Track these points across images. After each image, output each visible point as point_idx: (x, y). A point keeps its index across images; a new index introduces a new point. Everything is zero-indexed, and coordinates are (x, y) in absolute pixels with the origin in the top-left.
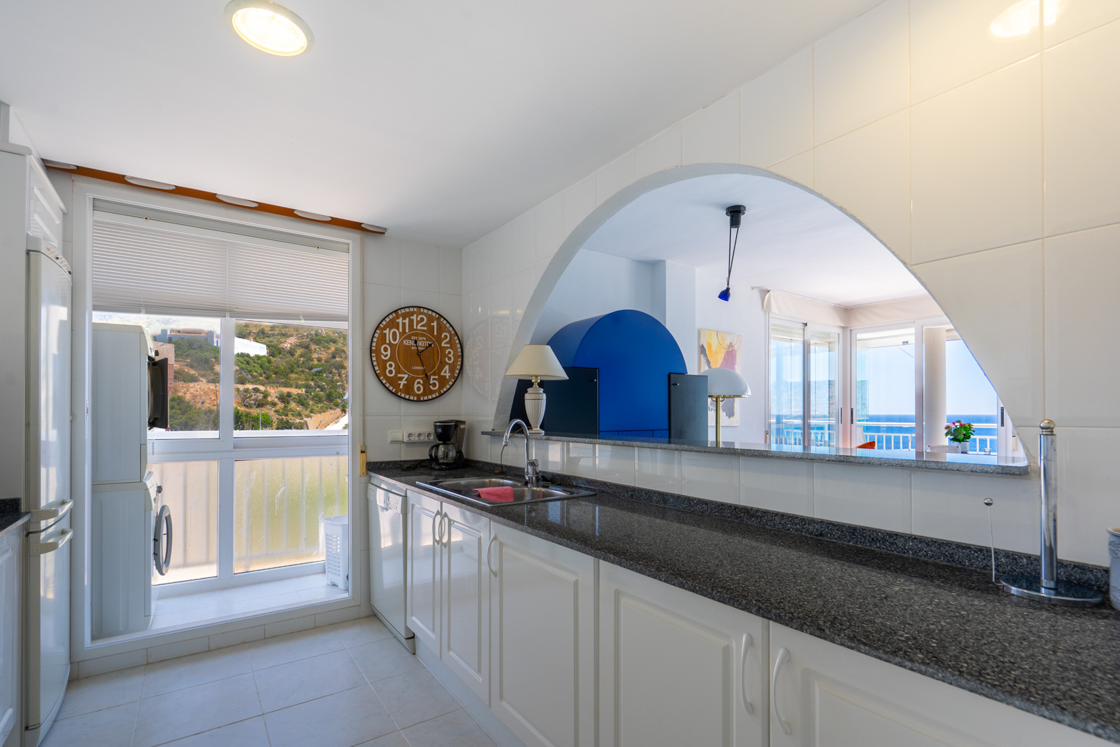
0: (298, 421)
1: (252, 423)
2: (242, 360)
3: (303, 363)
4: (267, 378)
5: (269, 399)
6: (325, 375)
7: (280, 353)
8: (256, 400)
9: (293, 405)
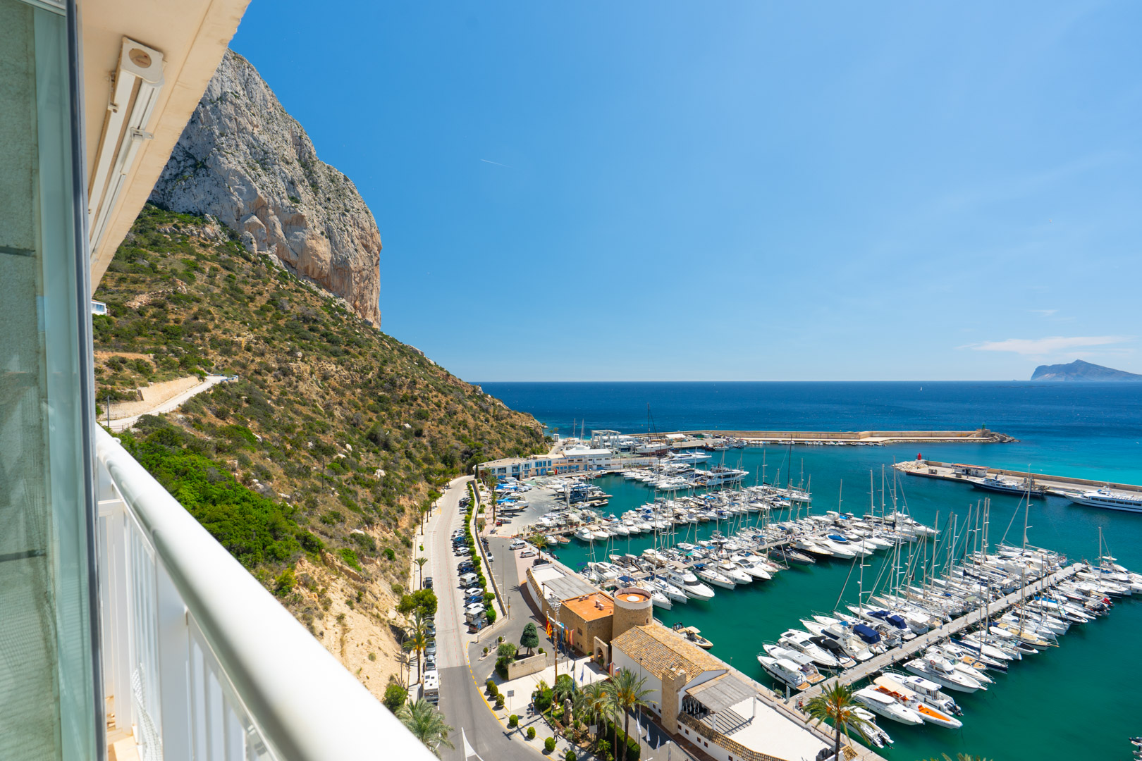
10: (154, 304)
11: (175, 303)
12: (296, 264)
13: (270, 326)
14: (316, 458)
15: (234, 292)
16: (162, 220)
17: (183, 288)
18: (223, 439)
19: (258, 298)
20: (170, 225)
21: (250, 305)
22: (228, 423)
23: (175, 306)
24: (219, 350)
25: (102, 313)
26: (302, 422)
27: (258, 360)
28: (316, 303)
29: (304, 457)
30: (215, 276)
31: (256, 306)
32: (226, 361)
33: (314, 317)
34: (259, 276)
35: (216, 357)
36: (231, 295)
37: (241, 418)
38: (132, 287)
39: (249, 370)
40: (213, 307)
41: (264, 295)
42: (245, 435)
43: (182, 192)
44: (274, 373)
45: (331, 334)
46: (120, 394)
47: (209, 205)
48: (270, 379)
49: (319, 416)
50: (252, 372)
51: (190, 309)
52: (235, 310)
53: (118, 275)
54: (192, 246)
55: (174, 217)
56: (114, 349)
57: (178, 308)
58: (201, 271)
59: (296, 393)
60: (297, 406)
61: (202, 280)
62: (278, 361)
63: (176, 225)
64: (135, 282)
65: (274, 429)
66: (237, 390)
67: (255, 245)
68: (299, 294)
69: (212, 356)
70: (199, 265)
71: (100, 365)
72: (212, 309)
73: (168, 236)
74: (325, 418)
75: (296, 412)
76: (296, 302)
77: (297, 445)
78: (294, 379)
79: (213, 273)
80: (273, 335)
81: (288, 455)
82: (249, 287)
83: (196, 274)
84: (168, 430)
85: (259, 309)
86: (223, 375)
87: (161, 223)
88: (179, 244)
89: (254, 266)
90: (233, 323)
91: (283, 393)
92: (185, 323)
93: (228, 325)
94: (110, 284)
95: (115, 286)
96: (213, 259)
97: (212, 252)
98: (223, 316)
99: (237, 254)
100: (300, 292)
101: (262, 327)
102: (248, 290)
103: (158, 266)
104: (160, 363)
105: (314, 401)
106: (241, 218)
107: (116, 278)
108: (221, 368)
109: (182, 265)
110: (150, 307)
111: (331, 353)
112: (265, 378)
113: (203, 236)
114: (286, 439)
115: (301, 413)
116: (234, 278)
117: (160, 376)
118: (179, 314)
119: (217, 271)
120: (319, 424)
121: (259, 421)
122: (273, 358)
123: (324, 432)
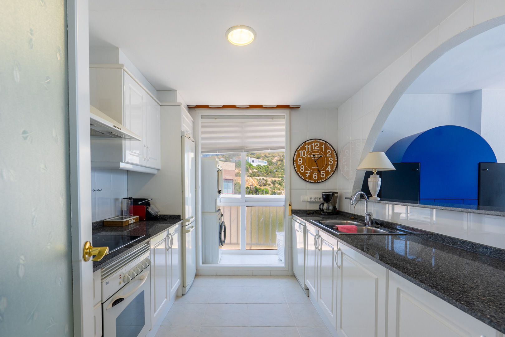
0: (278, 192)
1: (262, 192)
2: (258, 167)
3: (281, 167)
4: (267, 174)
5: (268, 183)
7: (272, 164)
8: (263, 183)
9: (277, 185)
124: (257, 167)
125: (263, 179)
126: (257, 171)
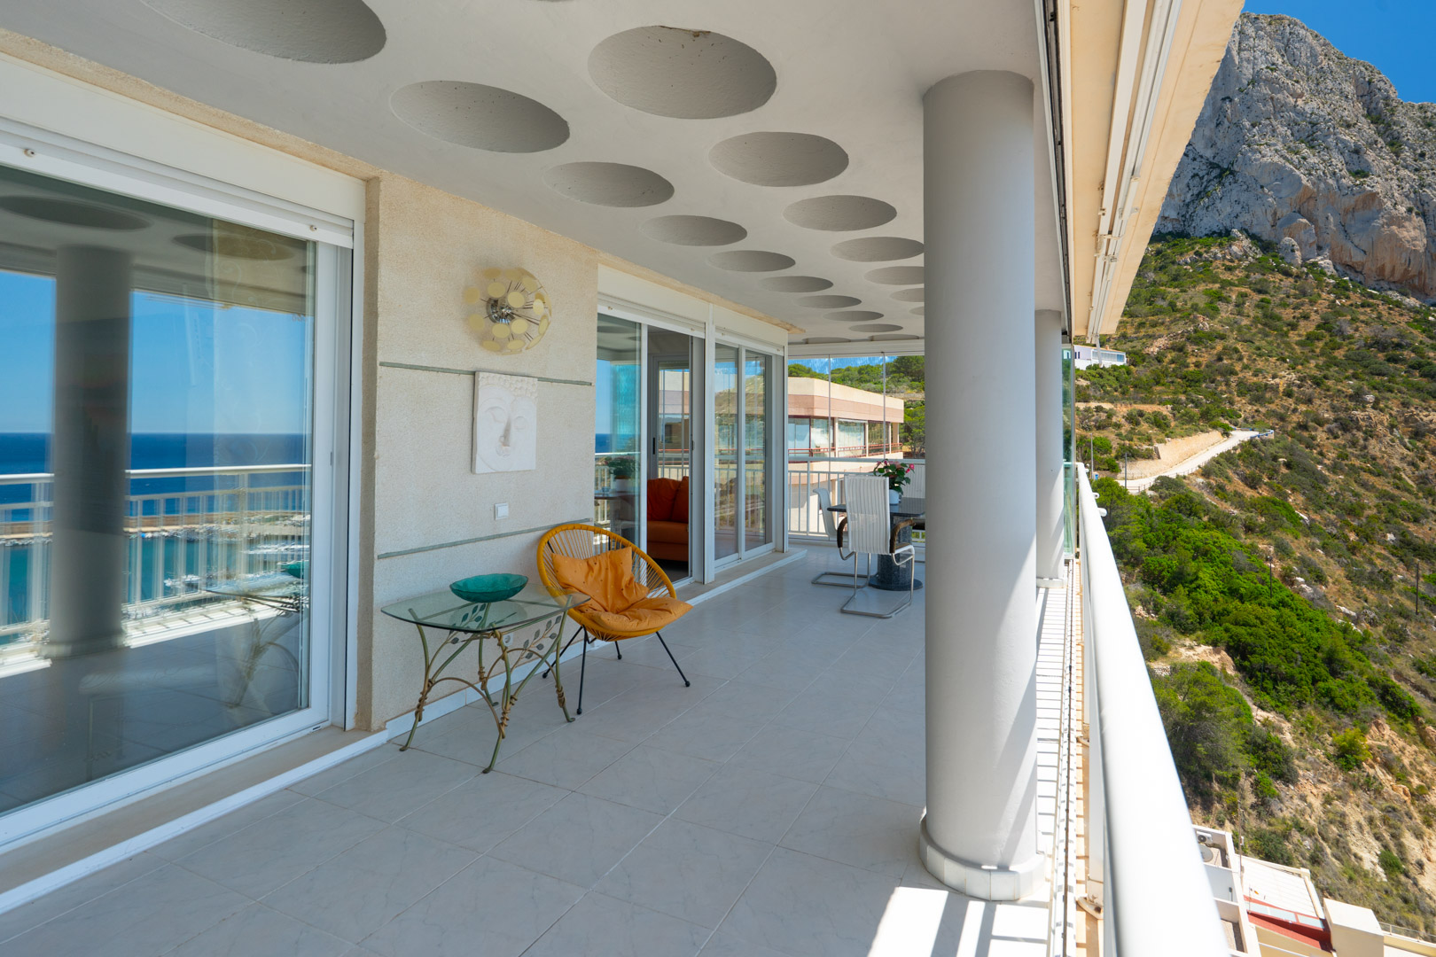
0: (1145, 447)
2: (1093, 372)
3: (1174, 370)
4: (1123, 393)
5: (1114, 420)
6: (1204, 385)
7: (1144, 360)
8: (1096, 421)
9: (1144, 426)
10: (1173, 348)
11: (1197, 344)
12: (1363, 265)
13: (1321, 361)
14: (1402, 560)
15: (1269, 320)
16: (1183, 250)
17: (1206, 325)
18: (1253, 514)
19: (1302, 323)
20: (1191, 254)
21: (1291, 334)
22: (1261, 494)
23: (1195, 347)
24: (1248, 397)
25: (1122, 364)
26: (1376, 501)
27: (1303, 408)
28: (1398, 319)
29: (1379, 556)
30: (1244, 303)
31: (1300, 335)
32: (1257, 411)
33: (1395, 340)
34: (1304, 294)
35: (1244, 407)
36: (1265, 325)
37: (1279, 488)
38: (1151, 331)
39: (1290, 423)
40: (1240, 343)
41: (1312, 318)
42: (1284, 512)
43: (1205, 211)
44: (1327, 426)
45: (1429, 364)
46: (1137, 451)
47: (1237, 217)
48: (1321, 435)
49: (1406, 494)
50: (1294, 425)
51: (1213, 348)
52: (1270, 343)
53: (1138, 320)
54: (1216, 273)
55: (1196, 243)
56: (1132, 402)
57: (1199, 350)
58: (1226, 300)
59: (1364, 456)
60: (1365, 476)
61: (1227, 311)
62: (1334, 408)
63: (1197, 251)
64: (1154, 325)
65: (1328, 508)
66: (1272, 450)
67: (1298, 253)
68: (1368, 310)
69: (1239, 405)
70: (1224, 294)
71: (1119, 419)
72: (1239, 346)
73: (1189, 267)
74: (1417, 498)
75: (1364, 485)
76: (1363, 322)
77: (1367, 537)
78: (1360, 435)
79: (1241, 300)
80: (1326, 372)
81: (1353, 550)
82: (1289, 311)
83: (1221, 305)
84: (1186, 496)
85: (1303, 338)
86: (1253, 430)
87: (1181, 254)
88: (1201, 273)
89: (1296, 282)
90: (1267, 360)
91: (1343, 457)
92: (1207, 366)
93: (1260, 364)
94: (1130, 331)
95: (1135, 333)
96: (1241, 283)
97: (1240, 275)
98: (1254, 353)
99: (1273, 270)
100: (1369, 305)
101: (1308, 362)
102: (1287, 314)
103: (1178, 304)
104: (1178, 415)
105: (1397, 469)
106: (1279, 223)
107: (1136, 324)
108: (1250, 420)
109: (1204, 297)
110: (1168, 351)
111: (1429, 393)
112: (1313, 433)
113: (1228, 257)
114: (1348, 525)
115: (1373, 487)
116: (1269, 303)
117: (1178, 431)
118: (1200, 356)
119: (1246, 296)
120: (1407, 506)
121: (1304, 494)
122: (1325, 406)
123: (1416, 520)
124: (1089, 371)
125: (1099, 409)
126: (1089, 383)
